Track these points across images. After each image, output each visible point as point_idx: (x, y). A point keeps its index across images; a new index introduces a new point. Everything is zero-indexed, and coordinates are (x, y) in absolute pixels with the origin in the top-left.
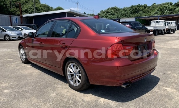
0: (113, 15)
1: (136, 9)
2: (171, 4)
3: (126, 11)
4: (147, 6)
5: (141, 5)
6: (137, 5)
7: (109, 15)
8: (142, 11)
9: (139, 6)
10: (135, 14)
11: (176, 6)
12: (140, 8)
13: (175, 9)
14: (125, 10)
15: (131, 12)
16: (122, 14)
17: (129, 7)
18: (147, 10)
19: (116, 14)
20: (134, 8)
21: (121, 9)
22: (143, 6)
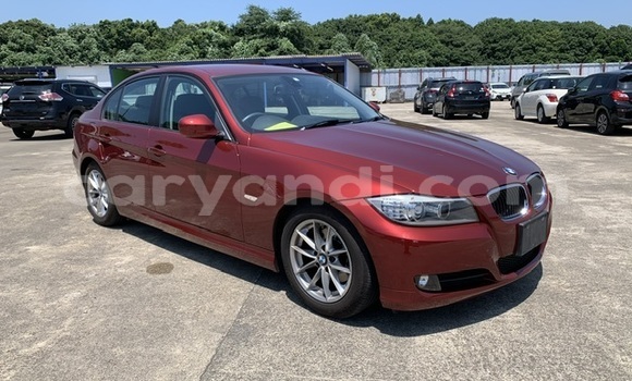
0: (31, 50)
1: (119, 33)
2: (222, 28)
3: (83, 37)
4: (157, 28)
5: (134, 21)
6: (120, 20)
7: (12, 49)
8: (142, 42)
9: (132, 25)
10: (120, 52)
11: (237, 34)
12: (134, 31)
13: (233, 43)
14: (78, 34)
15: (102, 42)
16: (66, 50)
17: (94, 26)
18: (158, 41)
19: (44, 49)
20: (113, 31)
21: (62, 30)
22: (143, 27)
